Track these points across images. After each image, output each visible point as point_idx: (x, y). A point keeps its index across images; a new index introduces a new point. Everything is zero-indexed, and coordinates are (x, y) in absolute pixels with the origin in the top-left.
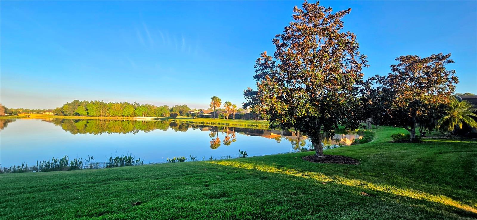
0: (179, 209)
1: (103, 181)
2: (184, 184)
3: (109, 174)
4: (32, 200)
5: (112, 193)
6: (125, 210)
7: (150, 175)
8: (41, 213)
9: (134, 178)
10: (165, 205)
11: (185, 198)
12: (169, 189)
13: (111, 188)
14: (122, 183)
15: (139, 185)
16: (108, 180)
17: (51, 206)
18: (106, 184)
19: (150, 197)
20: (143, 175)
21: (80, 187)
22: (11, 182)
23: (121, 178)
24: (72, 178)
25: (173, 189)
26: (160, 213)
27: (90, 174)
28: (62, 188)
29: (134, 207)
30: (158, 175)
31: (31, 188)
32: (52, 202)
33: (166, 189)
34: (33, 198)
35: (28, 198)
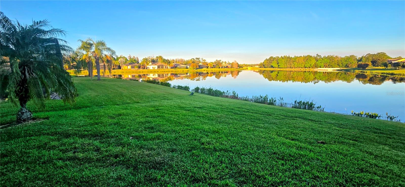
0: (371, 165)
1: (292, 117)
2: (376, 142)
3: (295, 112)
4: (254, 117)
5: (299, 127)
6: (311, 143)
7: (333, 122)
8: (258, 126)
9: (317, 121)
10: (353, 154)
11: (379, 157)
12: (356, 141)
13: (299, 123)
14: (306, 122)
15: (322, 127)
16: (295, 117)
17: (263, 123)
18: (294, 120)
19: (335, 142)
20: (326, 120)
21: (277, 117)
22: (244, 105)
23: (306, 118)
24: (272, 110)
25: (361, 142)
26: (346, 159)
27: (283, 110)
28: (267, 115)
29: (319, 144)
30: (342, 124)
31: (252, 110)
32: (263, 122)
33: (353, 140)
34: (254, 116)
35: (252, 116)
